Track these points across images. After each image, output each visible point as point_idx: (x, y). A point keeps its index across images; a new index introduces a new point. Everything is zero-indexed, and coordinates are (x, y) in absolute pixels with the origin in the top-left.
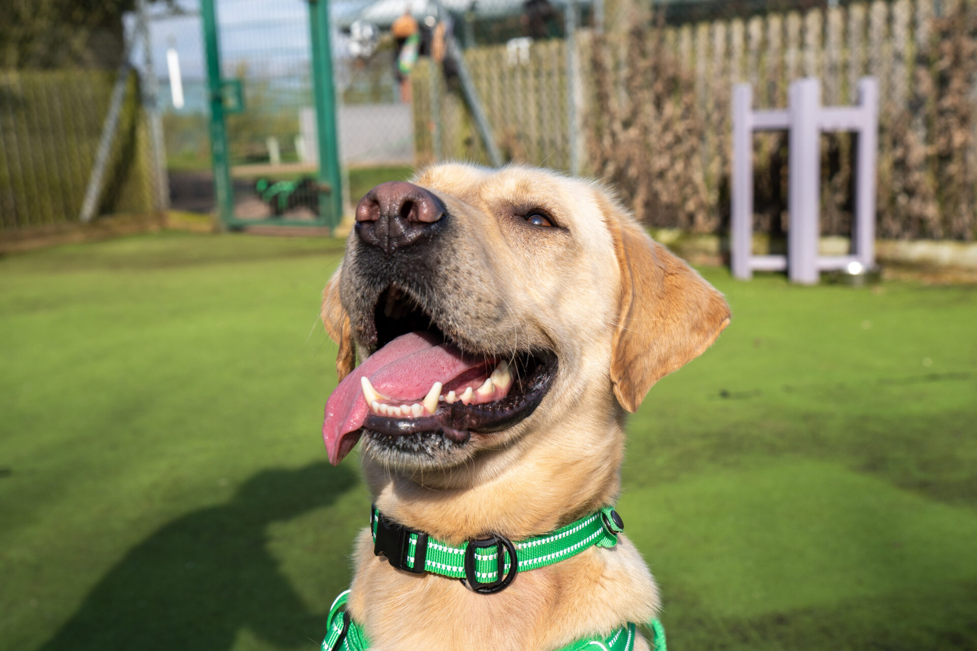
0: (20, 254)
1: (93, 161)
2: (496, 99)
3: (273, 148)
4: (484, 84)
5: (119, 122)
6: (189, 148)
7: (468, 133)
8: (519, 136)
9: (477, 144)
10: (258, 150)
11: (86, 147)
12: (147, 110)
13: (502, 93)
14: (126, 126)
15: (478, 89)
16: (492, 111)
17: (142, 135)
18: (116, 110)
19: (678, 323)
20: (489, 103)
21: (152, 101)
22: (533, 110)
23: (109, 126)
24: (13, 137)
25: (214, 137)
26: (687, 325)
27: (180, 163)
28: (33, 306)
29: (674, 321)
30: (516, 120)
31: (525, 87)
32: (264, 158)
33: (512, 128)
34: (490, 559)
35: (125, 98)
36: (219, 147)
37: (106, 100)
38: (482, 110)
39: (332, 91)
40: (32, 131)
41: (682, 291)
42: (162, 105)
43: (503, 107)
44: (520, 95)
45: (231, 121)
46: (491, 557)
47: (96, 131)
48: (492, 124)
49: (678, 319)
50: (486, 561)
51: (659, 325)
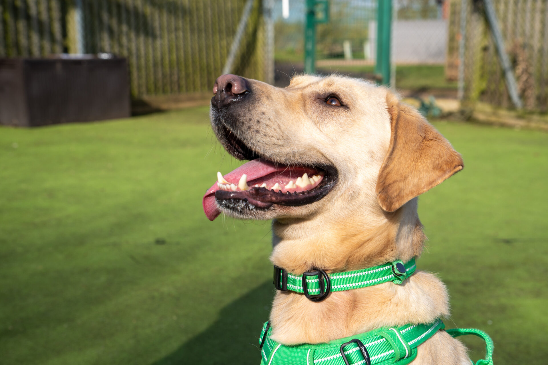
0: (179, 110)
1: (228, 52)
2: (510, 17)
3: (347, 48)
4: (502, 7)
5: (246, 26)
6: (291, 46)
7: (485, 43)
8: (524, 46)
9: (492, 50)
10: (337, 49)
11: (224, 43)
12: (265, 18)
13: (515, 14)
14: (251, 29)
15: (497, 10)
16: (505, 26)
17: (260, 35)
18: (246, 18)
19: (424, 165)
20: (505, 20)
21: (269, 12)
22: (538, 26)
23: (240, 29)
24: (181, 34)
25: (307, 39)
26: (431, 166)
27: (284, 56)
28: (184, 144)
29: (422, 163)
30: (524, 34)
31: (533, 10)
32: (340, 56)
33: (520, 40)
34: (316, 281)
35: (252, 10)
36: (310, 46)
37: (240, 11)
38: (498, 26)
39: (390, 9)
40: (192, 30)
41: (431, 149)
42: (275, 16)
43: (515, 24)
44: (528, 15)
45: (320, 28)
46: (316, 280)
47: (232, 32)
48: (505, 36)
49: (424, 163)
50: (314, 283)
51: (412, 165)
